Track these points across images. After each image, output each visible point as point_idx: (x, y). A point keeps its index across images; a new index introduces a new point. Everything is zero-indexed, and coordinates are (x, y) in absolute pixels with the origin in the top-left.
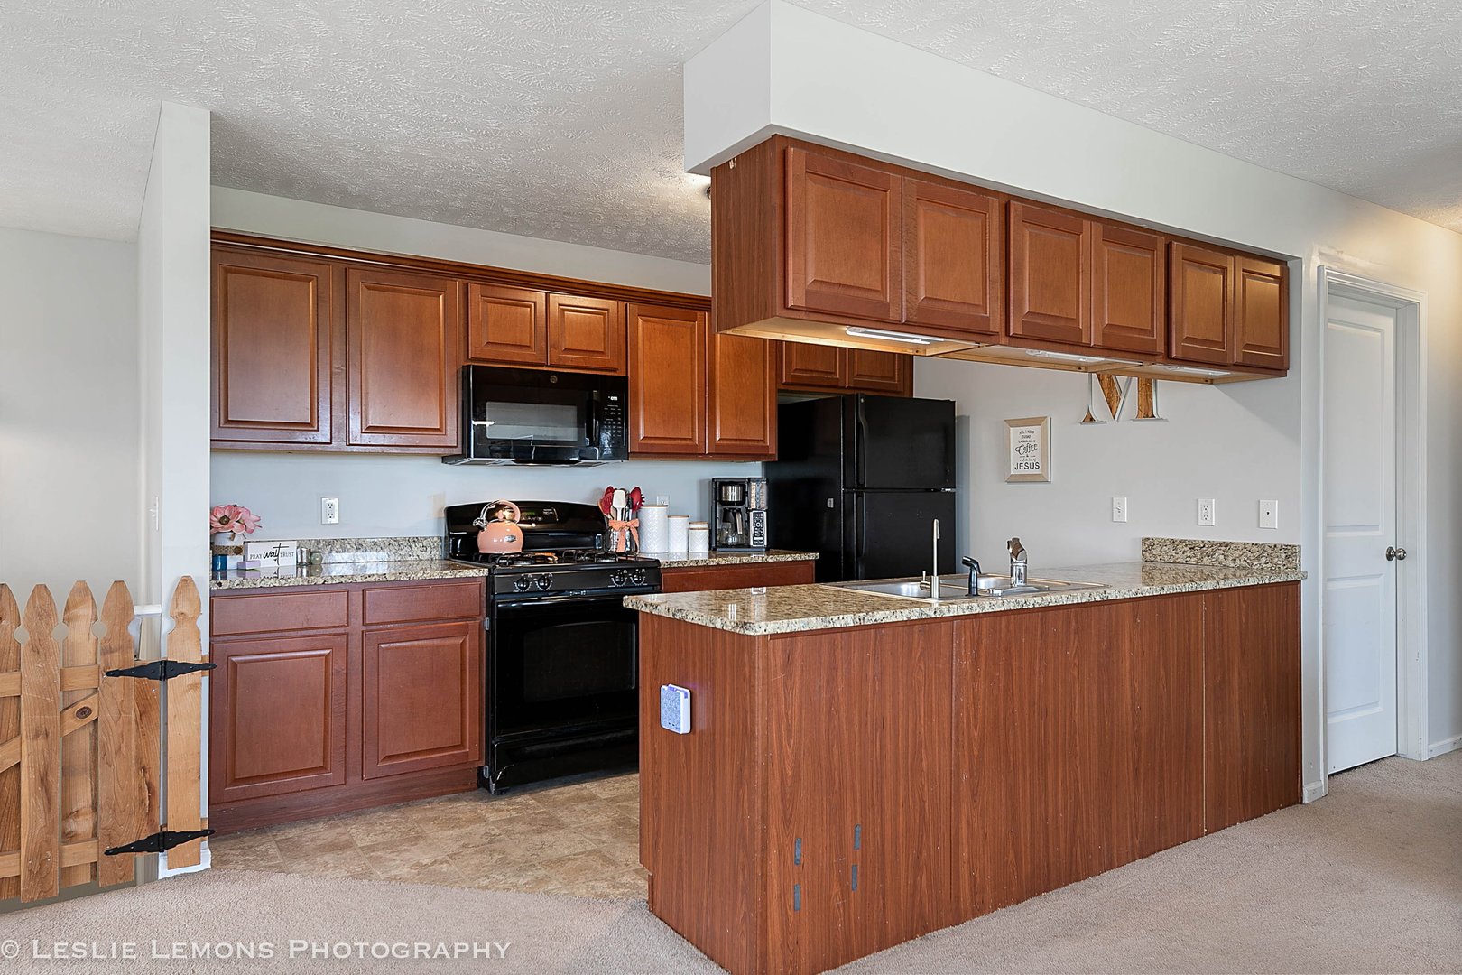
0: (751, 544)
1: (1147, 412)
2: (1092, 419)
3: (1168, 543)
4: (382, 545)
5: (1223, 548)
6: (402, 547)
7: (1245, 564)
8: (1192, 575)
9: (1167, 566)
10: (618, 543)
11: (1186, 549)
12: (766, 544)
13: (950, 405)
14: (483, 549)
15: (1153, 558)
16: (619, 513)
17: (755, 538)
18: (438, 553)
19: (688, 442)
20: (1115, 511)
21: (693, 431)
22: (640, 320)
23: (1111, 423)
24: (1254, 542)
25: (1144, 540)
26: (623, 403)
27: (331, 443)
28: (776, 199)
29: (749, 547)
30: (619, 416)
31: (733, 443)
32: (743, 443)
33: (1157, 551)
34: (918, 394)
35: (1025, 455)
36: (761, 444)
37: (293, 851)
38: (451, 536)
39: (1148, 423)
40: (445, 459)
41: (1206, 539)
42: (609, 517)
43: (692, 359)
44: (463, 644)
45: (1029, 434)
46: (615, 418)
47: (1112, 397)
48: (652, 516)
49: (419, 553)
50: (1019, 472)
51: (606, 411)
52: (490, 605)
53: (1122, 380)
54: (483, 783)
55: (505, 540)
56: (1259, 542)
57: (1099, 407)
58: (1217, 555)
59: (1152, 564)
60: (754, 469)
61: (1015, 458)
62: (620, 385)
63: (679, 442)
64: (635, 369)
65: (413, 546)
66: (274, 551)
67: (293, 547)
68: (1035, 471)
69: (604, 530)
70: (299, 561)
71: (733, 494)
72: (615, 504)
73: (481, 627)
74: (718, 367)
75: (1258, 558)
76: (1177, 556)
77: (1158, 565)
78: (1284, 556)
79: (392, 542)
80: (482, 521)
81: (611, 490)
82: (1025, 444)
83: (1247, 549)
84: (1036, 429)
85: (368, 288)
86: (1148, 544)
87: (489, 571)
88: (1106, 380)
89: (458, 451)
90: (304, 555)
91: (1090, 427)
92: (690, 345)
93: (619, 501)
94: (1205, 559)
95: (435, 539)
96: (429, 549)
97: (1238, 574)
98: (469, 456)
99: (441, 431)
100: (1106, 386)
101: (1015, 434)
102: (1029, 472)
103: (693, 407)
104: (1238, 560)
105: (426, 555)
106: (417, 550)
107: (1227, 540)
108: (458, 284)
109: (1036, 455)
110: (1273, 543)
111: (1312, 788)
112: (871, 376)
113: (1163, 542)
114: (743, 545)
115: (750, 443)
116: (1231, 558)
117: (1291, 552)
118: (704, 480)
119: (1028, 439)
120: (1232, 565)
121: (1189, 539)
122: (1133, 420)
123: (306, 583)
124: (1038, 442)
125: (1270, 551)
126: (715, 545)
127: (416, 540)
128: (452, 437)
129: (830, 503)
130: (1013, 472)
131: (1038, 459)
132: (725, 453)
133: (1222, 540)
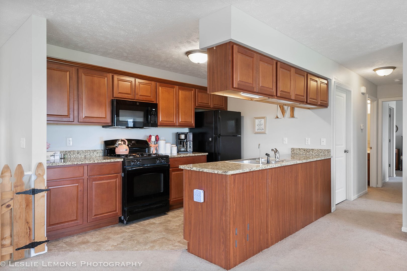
0: (188, 151)
1: (292, 116)
2: (278, 118)
3: (298, 149)
4: (85, 152)
5: (312, 150)
6: (91, 153)
7: (317, 154)
8: (304, 157)
9: (298, 155)
10: (153, 150)
11: (302, 151)
12: (192, 151)
13: (240, 113)
14: (117, 153)
15: (294, 153)
16: (153, 142)
17: (189, 149)
18: (101, 154)
19: (172, 122)
20: (284, 141)
21: (174, 119)
22: (160, 88)
23: (283, 119)
24: (320, 149)
25: (291, 149)
26: (156, 111)
27: (74, 121)
29: (187, 151)
30: (155, 115)
31: (184, 122)
32: (186, 123)
33: (295, 151)
34: (229, 109)
35: (260, 126)
36: (191, 123)
37: (70, 244)
38: (106, 149)
39: (293, 119)
40: (103, 127)
41: (308, 148)
42: (150, 143)
43: (173, 99)
44: (116, 181)
46: (154, 115)
47: (283, 112)
48: (162, 143)
49: (96, 154)
50: (258, 131)
51: (152, 113)
52: (124, 170)
53: (286, 107)
54: (121, 221)
55: (124, 150)
56: (321, 149)
57: (280, 114)
58: (310, 152)
59: (294, 155)
61: (257, 128)
62: (155, 106)
63: (170, 122)
64: (159, 101)
65: (94, 152)
66: (53, 154)
67: (59, 153)
68: (262, 131)
69: (148, 147)
70: (61, 157)
71: (183, 137)
72: (152, 140)
73: (121, 176)
74: (180, 101)
75: (321, 153)
76: (300, 152)
77: (295, 155)
78: (327, 152)
79: (88, 151)
80: (117, 145)
81: (150, 136)
82: (260, 124)
83: (318, 150)
84: (263, 120)
85: (85, 75)
86: (293, 150)
87: (124, 159)
88: (282, 108)
89: (110, 124)
90: (62, 156)
91: (277, 119)
92: (173, 95)
93: (153, 139)
94: (307, 153)
95: (101, 150)
96: (99, 153)
97: (316, 157)
98: (114, 126)
99: (106, 118)
100: (282, 109)
101: (257, 121)
102: (261, 131)
103: (174, 112)
104: (316, 153)
105: (98, 155)
106: (95, 153)
107: (313, 148)
108: (111, 75)
109: (263, 127)
110: (324, 149)
112: (218, 105)
113: (297, 149)
115: (188, 123)
116: (314, 153)
117: (329, 151)
118: (174, 133)
119: (260, 122)
120: (314, 155)
121: (303, 148)
122: (289, 118)
123: (71, 164)
124: (263, 123)
125: (324, 151)
126: (179, 151)
127: (95, 151)
128: (109, 120)
129: (210, 139)
130: (256, 131)
131: (263, 128)
132: (182, 126)
133: (312, 148)
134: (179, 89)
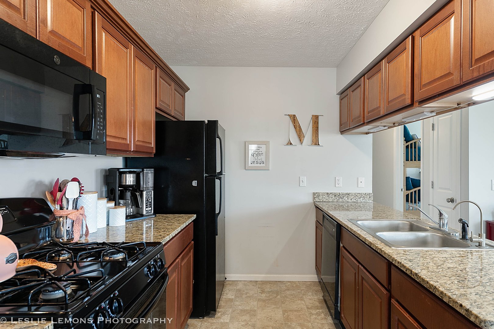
0: (144, 213)
2: (291, 144)
3: (325, 194)
5: (347, 195)
7: (355, 201)
9: (325, 203)
11: (333, 196)
12: (152, 212)
15: (319, 201)
16: (71, 203)
17: (147, 209)
20: (301, 182)
22: (104, 33)
23: (300, 146)
24: (358, 192)
25: (314, 194)
31: (141, 144)
33: (320, 198)
35: (256, 157)
39: (316, 148)
41: (340, 192)
45: (259, 148)
50: (253, 165)
56: (360, 192)
57: (294, 138)
58: (345, 198)
61: (251, 159)
62: (103, 84)
68: (261, 165)
75: (360, 198)
76: (329, 199)
78: (368, 197)
82: (257, 153)
83: (356, 195)
84: (264, 147)
91: (290, 147)
94: (340, 200)
101: (252, 148)
104: (352, 199)
107: (349, 192)
109: (263, 158)
110: (365, 192)
112: (178, 112)
113: (323, 194)
115: (146, 145)
116: (350, 199)
117: (370, 195)
119: (258, 151)
120: (350, 201)
121: (334, 192)
122: (310, 146)
124: (264, 152)
125: (364, 195)
129: (195, 183)
130: (250, 165)
131: (264, 160)
133: (346, 192)
134: (135, 56)
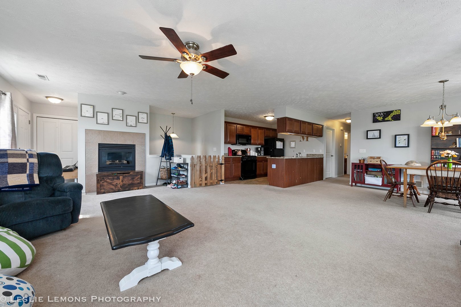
1: (307, 140)
10: (248, 154)
11: (311, 155)
12: (263, 155)
13: (284, 139)
14: (238, 154)
20: (304, 151)
21: (256, 142)
22: (252, 129)
23: (303, 141)
26: (251, 138)
28: (285, 122)
30: (250, 140)
34: (278, 137)
35: (293, 145)
36: (263, 143)
39: (307, 142)
40: (232, 145)
42: (247, 151)
44: (239, 164)
47: (303, 139)
48: (251, 151)
52: (242, 160)
53: (304, 137)
54: (240, 179)
55: (240, 154)
57: (302, 140)
60: (260, 146)
62: (250, 136)
64: (251, 134)
68: (294, 147)
69: (247, 153)
71: (259, 149)
73: (241, 162)
74: (259, 134)
77: (308, 156)
80: (237, 151)
81: (247, 149)
83: (318, 155)
84: (294, 142)
85: (229, 126)
86: (307, 154)
87: (242, 156)
89: (236, 144)
91: (301, 142)
92: (256, 132)
93: (249, 150)
94: (313, 155)
101: (291, 143)
103: (257, 139)
107: (316, 154)
108: (236, 125)
110: (321, 154)
111: (324, 179)
113: (309, 154)
114: (261, 155)
115: (261, 143)
117: (323, 155)
118: (256, 147)
120: (316, 156)
126: (258, 155)
128: (235, 142)
129: (271, 150)
130: (291, 147)
132: (259, 145)
134: (259, 129)
